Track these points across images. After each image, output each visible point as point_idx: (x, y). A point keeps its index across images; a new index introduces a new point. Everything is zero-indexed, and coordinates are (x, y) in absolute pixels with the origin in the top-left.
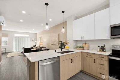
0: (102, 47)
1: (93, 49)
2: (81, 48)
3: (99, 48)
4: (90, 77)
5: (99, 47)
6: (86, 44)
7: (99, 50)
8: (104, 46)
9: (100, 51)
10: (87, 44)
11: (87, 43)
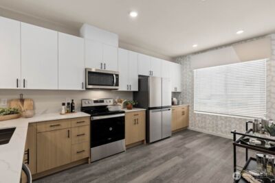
0: (68, 104)
1: (45, 112)
2: (12, 113)
3: (63, 107)
4: (58, 174)
5: (64, 104)
6: (22, 100)
7: (63, 111)
8: (73, 103)
9: (67, 112)
10: (25, 103)
11: (24, 97)
